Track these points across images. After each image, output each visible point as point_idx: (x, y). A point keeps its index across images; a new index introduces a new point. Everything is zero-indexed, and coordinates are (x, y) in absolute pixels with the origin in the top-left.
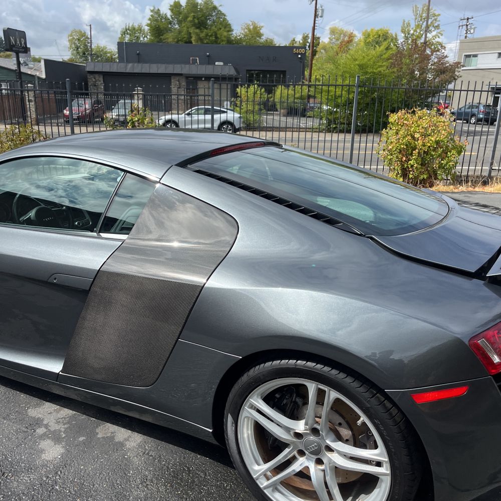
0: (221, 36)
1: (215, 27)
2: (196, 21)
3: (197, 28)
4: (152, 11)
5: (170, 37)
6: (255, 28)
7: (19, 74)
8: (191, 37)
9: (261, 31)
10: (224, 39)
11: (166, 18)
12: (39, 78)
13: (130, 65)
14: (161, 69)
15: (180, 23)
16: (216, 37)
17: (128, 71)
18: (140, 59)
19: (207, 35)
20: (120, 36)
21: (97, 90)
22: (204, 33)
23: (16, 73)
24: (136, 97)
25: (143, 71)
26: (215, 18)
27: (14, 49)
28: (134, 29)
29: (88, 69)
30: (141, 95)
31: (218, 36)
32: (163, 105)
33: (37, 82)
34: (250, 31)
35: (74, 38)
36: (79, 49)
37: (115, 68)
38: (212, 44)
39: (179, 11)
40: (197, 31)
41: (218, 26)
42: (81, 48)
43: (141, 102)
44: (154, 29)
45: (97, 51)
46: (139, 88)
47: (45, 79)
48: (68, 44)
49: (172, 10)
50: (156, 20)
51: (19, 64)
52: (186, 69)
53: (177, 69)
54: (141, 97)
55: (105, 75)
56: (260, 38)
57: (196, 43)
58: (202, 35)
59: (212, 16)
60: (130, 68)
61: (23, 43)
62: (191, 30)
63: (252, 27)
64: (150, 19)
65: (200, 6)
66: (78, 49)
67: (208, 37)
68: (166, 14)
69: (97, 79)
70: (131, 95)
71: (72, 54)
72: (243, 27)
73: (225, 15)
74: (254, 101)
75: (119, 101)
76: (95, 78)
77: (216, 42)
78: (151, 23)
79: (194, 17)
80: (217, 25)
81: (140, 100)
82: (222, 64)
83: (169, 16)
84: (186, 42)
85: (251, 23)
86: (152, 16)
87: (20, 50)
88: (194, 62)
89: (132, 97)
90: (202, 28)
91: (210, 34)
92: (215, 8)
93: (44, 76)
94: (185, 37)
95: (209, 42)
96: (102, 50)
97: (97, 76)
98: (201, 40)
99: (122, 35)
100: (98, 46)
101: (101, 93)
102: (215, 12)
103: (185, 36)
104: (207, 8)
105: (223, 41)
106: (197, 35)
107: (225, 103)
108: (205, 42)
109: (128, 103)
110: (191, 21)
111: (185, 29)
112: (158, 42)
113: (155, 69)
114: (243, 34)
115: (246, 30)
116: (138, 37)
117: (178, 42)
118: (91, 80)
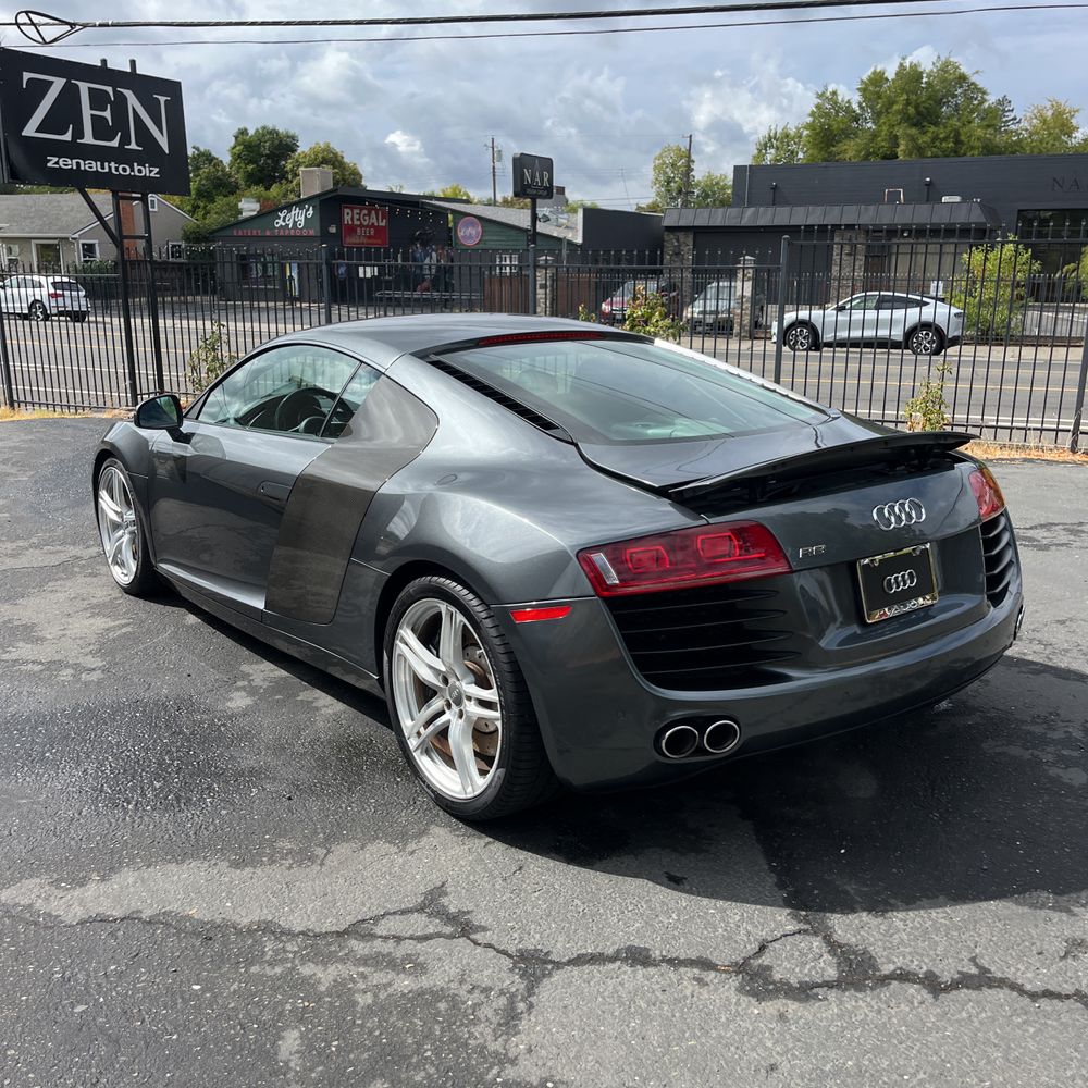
0: (970, 137)
1: (959, 119)
2: (911, 110)
3: (915, 125)
4: (819, 96)
5: (850, 150)
6: (1058, 114)
7: (533, 235)
8: (897, 146)
9: (1074, 121)
10: (977, 144)
11: (849, 109)
12: (570, 243)
13: (751, 211)
14: (813, 216)
15: (877, 116)
16: (958, 142)
17: (744, 223)
18: (776, 197)
19: (935, 138)
20: (756, 152)
21: (682, 261)
22: (929, 134)
23: (528, 236)
24: (740, 276)
25: (776, 222)
26: (960, 100)
27: (528, 191)
28: (787, 136)
29: (667, 223)
30: (751, 271)
31: (963, 138)
32: (795, 290)
33: (564, 252)
34: (1044, 121)
35: (664, 163)
36: (672, 184)
37: (719, 218)
38: (947, 156)
39: (877, 93)
40: (914, 131)
41: (964, 117)
42: (676, 182)
43: (748, 285)
44: (818, 134)
45: (707, 186)
46: (747, 257)
47: (581, 246)
48: (651, 175)
49: (863, 91)
50: (827, 115)
51: (535, 218)
52: (868, 215)
53: (850, 215)
54: (750, 275)
55: (698, 232)
56: (1070, 136)
57: (908, 158)
58: (924, 139)
59: (954, 96)
60: (749, 217)
61: (546, 179)
62: (899, 131)
63: (1050, 113)
64: (812, 114)
65: (929, 76)
66: (669, 183)
67: (938, 143)
68: (848, 102)
69: (682, 240)
70: (731, 270)
71: (658, 194)
72: (1028, 115)
73: (984, 93)
74: (999, 279)
75: (710, 283)
76: (678, 240)
77: (956, 152)
78: (814, 121)
79: (908, 102)
80: (963, 115)
81: (749, 280)
82: (957, 199)
83: (855, 107)
84: (885, 157)
85: (1048, 105)
86: (817, 106)
87: (540, 192)
88: (894, 197)
89: (732, 276)
90: (925, 124)
91: (942, 136)
92: (962, 78)
93: (579, 240)
94: (883, 147)
95: (940, 153)
96: (717, 183)
97: (681, 236)
98: (920, 150)
99: (760, 151)
100: (710, 176)
101: (687, 268)
102: (961, 87)
103: (883, 143)
104: (944, 81)
105: (972, 148)
106: (913, 139)
107: (934, 284)
108: (930, 154)
109: (724, 287)
110: (898, 112)
111: (885, 128)
112: (825, 160)
113: (800, 216)
114: (1026, 130)
115: (1034, 121)
116: (792, 153)
117: (866, 158)
118: (671, 242)
